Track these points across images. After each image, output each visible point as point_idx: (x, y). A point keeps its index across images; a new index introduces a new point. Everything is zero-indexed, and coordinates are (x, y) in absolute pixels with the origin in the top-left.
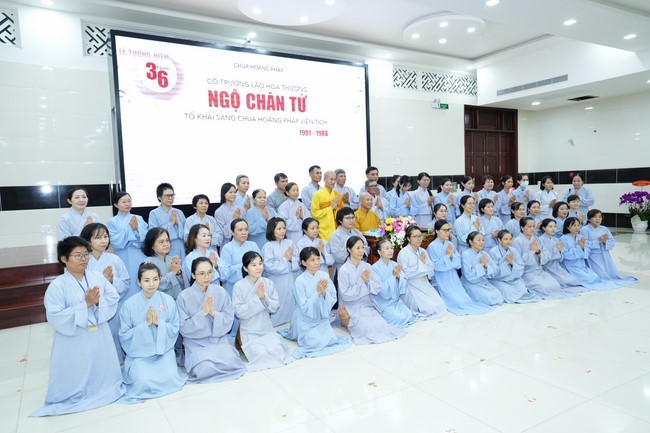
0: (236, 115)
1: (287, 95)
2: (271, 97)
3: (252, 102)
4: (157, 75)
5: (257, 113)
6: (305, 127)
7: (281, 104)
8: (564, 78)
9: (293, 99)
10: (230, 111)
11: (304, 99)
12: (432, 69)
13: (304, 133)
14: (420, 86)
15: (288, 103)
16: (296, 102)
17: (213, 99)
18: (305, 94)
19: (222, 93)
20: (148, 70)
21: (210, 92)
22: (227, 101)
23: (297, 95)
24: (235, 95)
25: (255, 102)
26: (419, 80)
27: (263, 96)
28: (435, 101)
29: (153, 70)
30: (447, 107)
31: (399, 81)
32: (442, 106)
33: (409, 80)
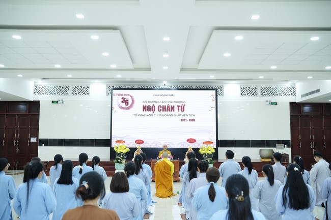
0: (153, 114)
1: (176, 105)
2: (168, 106)
3: (160, 109)
4: (125, 101)
5: (162, 113)
6: (184, 118)
7: (173, 109)
8: (318, 91)
9: (178, 106)
10: (151, 113)
11: (184, 106)
12: (268, 85)
13: (183, 120)
14: (259, 94)
15: (176, 108)
16: (180, 108)
17: (145, 108)
18: (184, 104)
19: (148, 106)
20: (122, 100)
21: (144, 106)
22: (150, 109)
23: (181, 104)
24: (154, 106)
25: (162, 109)
26: (259, 92)
27: (165, 106)
28: (267, 101)
29: (124, 100)
30: (276, 104)
31: (246, 93)
32: (272, 104)
33: (252, 92)
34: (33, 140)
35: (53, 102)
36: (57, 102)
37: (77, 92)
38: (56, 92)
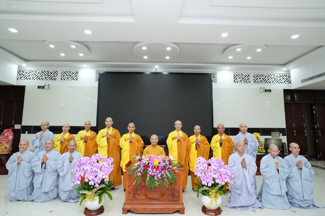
12: (261, 72)
14: (252, 81)
26: (251, 79)
28: (261, 88)
30: (270, 91)
31: (239, 80)
32: (266, 91)
33: (245, 79)
34: (17, 127)
35: (39, 87)
36: (44, 87)
37: (66, 77)
38: (44, 77)
